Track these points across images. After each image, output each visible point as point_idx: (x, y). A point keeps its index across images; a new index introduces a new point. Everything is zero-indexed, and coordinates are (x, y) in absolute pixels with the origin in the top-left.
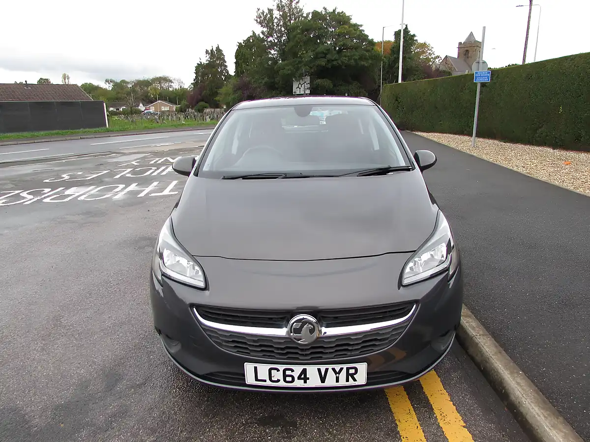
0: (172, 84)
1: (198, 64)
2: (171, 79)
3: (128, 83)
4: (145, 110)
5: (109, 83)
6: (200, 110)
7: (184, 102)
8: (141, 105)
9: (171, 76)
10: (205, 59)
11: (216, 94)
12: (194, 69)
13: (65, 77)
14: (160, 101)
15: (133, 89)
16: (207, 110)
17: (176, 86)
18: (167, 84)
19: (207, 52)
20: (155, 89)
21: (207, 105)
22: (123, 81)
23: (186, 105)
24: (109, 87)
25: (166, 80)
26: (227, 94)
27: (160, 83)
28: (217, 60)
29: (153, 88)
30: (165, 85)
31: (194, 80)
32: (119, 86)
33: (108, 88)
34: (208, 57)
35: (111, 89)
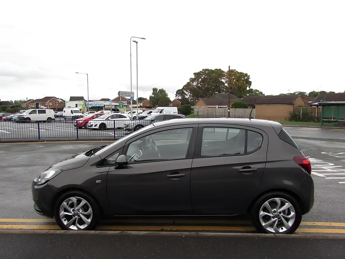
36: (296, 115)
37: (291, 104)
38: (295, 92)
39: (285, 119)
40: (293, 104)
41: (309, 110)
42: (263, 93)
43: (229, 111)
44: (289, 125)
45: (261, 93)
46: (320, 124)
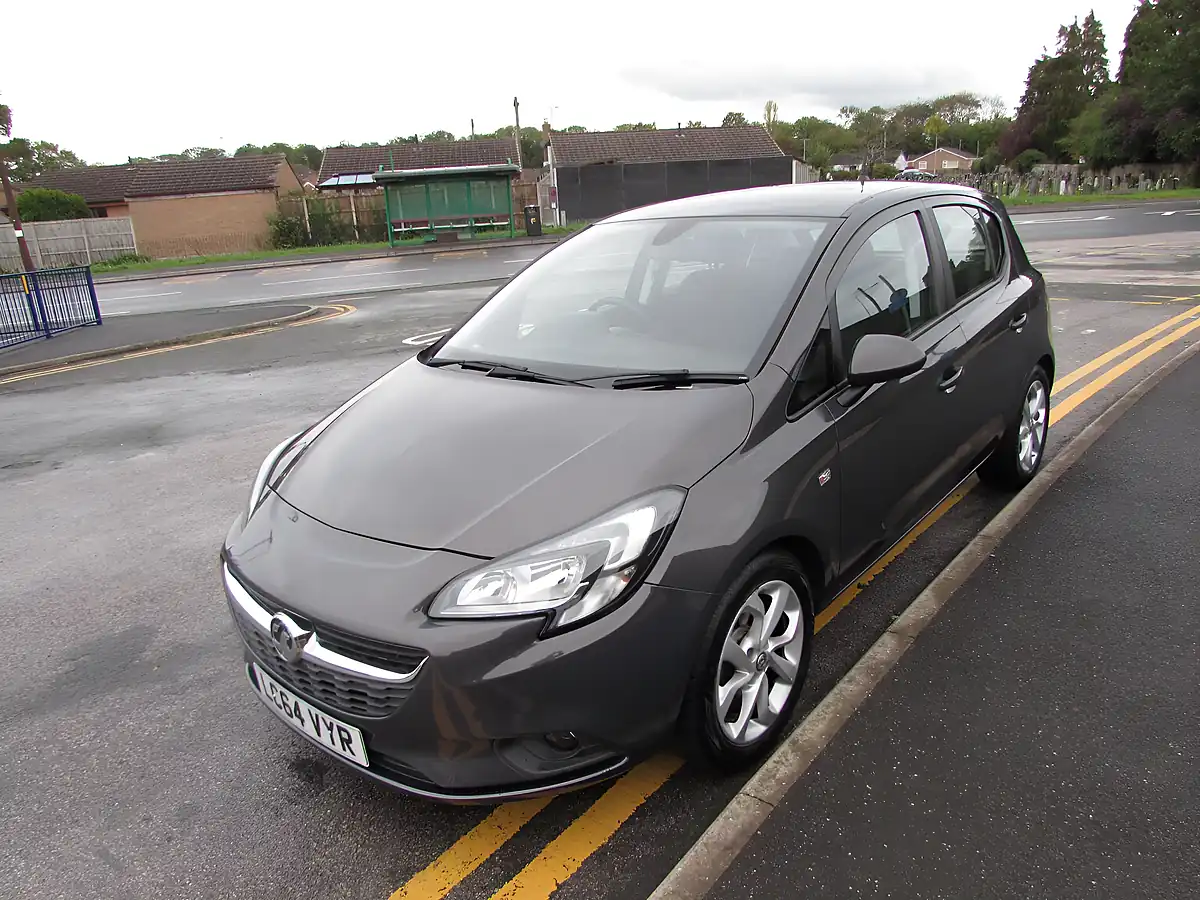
0: (979, 111)
1: (1038, 62)
2: (978, 99)
3: (884, 112)
4: (907, 168)
5: (848, 116)
6: (1023, 170)
7: (993, 150)
8: (901, 158)
9: (977, 93)
10: (1054, 48)
11: (1064, 131)
12: (1027, 72)
13: (770, 107)
14: (941, 149)
15: (892, 127)
16: (1039, 169)
17: (985, 114)
18: (966, 112)
19: (1062, 31)
20: (937, 123)
21: (1043, 155)
22: (876, 110)
23: (995, 157)
24: (845, 122)
25: (967, 101)
26: (1087, 130)
27: (952, 110)
28: (1084, 48)
29: (935, 121)
30: (961, 113)
31: (1022, 101)
32: (867, 121)
33: (842, 124)
34: (1063, 42)
35: (848, 126)
36: (291, 227)
37: (266, 187)
38: (187, 151)
39: (258, 243)
40: (272, 188)
41: (329, 205)
42: (80, 156)
43: (19, 233)
44: (300, 262)
45: (69, 156)
46: (389, 244)
